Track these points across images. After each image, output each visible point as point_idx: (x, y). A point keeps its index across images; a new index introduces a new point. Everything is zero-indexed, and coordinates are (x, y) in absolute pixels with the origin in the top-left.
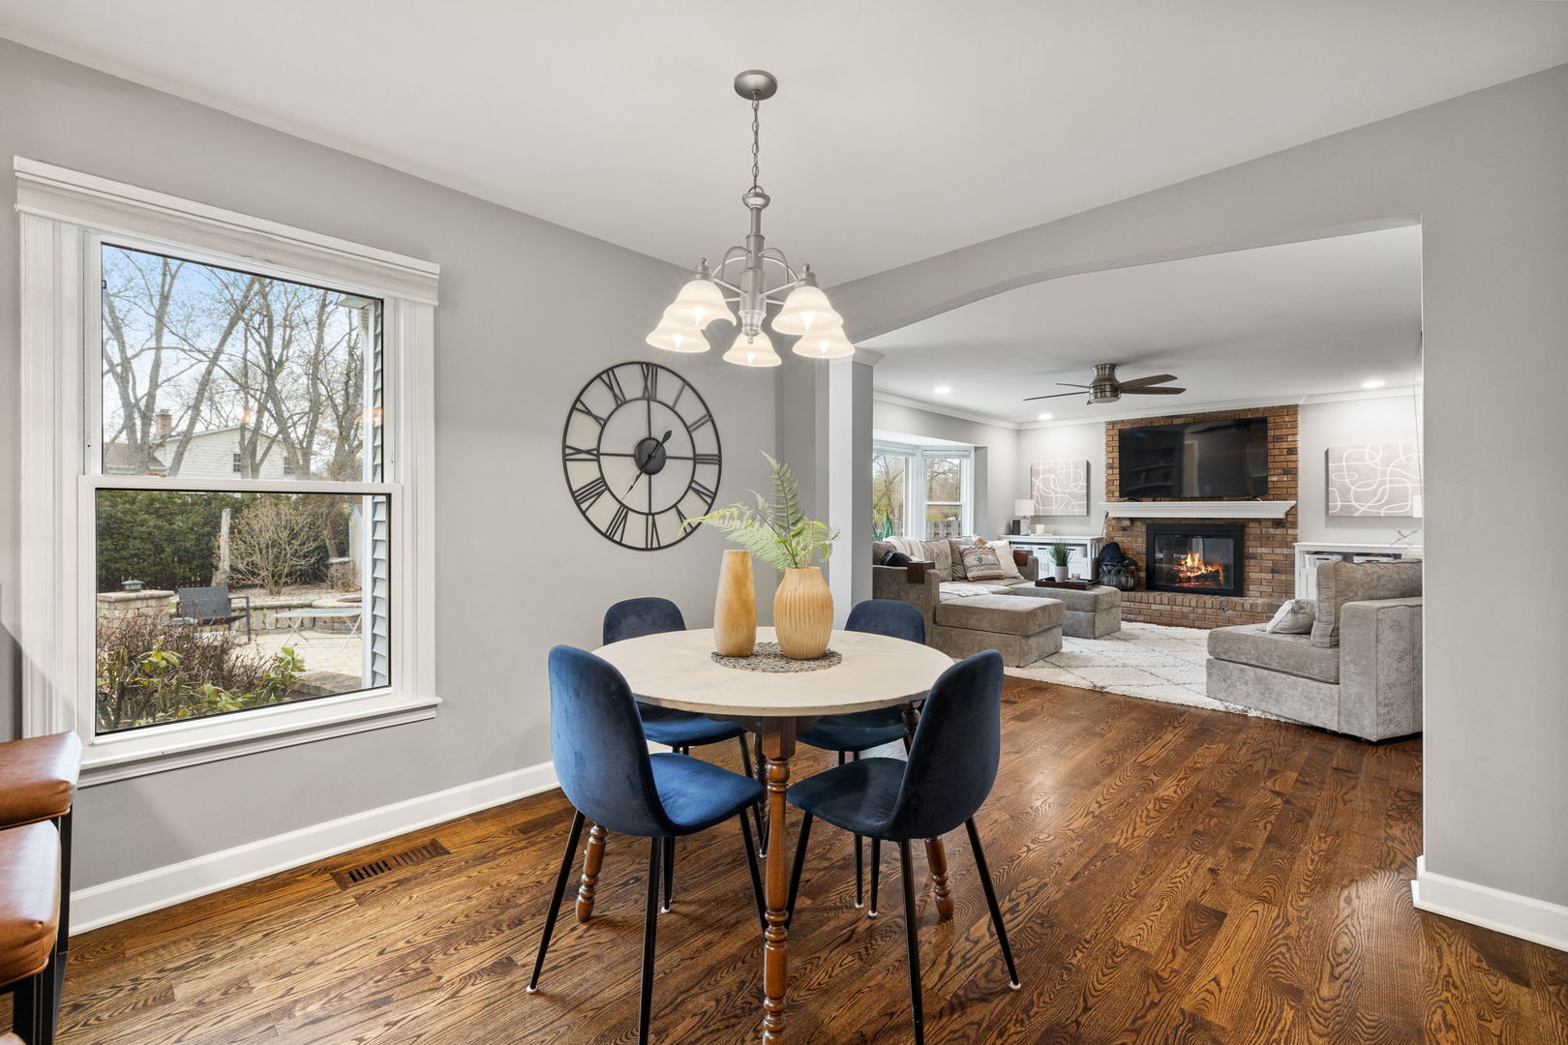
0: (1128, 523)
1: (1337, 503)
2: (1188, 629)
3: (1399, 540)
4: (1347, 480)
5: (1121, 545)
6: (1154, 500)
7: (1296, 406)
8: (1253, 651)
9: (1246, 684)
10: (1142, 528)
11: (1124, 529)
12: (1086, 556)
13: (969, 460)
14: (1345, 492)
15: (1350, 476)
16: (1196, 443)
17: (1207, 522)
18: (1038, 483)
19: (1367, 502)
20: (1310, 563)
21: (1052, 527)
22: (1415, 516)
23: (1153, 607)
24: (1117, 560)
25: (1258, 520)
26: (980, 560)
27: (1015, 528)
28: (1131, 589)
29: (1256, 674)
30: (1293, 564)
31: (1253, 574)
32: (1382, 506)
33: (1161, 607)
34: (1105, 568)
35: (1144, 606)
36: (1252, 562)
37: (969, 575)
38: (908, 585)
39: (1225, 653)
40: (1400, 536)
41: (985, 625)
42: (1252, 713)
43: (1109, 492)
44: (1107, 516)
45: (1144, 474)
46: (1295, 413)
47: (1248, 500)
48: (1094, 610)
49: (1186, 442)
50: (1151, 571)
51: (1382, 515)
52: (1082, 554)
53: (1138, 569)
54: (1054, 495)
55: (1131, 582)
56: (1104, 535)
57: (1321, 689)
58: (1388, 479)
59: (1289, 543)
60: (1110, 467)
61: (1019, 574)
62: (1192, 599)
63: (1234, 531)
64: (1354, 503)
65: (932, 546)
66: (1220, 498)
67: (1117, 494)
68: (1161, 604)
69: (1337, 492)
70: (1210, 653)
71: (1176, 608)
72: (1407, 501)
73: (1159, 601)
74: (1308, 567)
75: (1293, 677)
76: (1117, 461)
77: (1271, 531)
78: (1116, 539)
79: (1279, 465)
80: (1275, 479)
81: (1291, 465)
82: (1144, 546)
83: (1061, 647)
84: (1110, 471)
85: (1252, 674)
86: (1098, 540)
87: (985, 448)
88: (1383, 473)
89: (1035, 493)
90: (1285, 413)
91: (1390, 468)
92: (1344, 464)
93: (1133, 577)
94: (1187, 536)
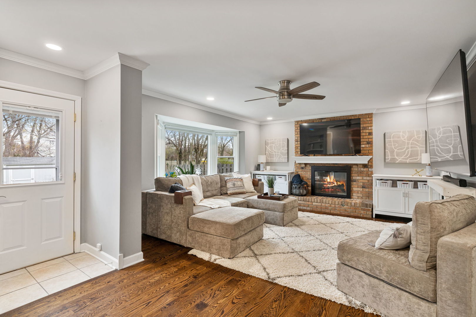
0: (304, 166)
1: (389, 157)
2: (328, 216)
3: (416, 173)
4: (393, 147)
5: (301, 175)
6: (314, 156)
7: (372, 114)
8: (368, 264)
9: (363, 287)
10: (309, 168)
11: (302, 168)
12: (286, 180)
13: (236, 137)
14: (392, 152)
15: (394, 145)
16: (331, 133)
17: (336, 165)
18: (268, 148)
19: (402, 157)
20: (379, 184)
21: (273, 167)
22: (422, 163)
23: (314, 204)
24: (299, 182)
25: (357, 165)
26: (234, 184)
27: (258, 168)
28: (305, 195)
29: (370, 281)
30: (372, 184)
31: (355, 188)
32: (407, 159)
33: (317, 204)
34: (294, 186)
35: (310, 203)
36: (354, 183)
37: (229, 192)
38: (175, 205)
39: (349, 261)
40: (416, 172)
41: (212, 231)
42: (367, 310)
43: (296, 152)
44: (295, 162)
45: (312, 145)
46: (372, 117)
47: (352, 156)
48: (283, 211)
49: (328, 133)
50: (313, 186)
51: (408, 162)
52: (285, 180)
53: (308, 186)
54: (274, 153)
55: (305, 192)
56: (294, 171)
57: (421, 306)
58: (410, 146)
59: (370, 175)
60: (296, 141)
61: (254, 191)
62: (329, 199)
63: (347, 169)
64: (396, 157)
65: (208, 179)
66: (341, 155)
67: (299, 153)
68: (317, 202)
69: (389, 152)
70: (339, 259)
71: (323, 204)
72: (418, 156)
73: (316, 201)
74: (378, 186)
75: (397, 290)
76: (299, 138)
77: (362, 169)
78: (299, 173)
79: (365, 140)
80: (363, 146)
81: (370, 140)
82: (311, 176)
83: (263, 237)
84: (297, 143)
85: (367, 281)
86: (292, 173)
87: (244, 132)
88: (408, 144)
89: (267, 152)
90: (368, 117)
91: (411, 141)
92: (392, 139)
93: (306, 190)
94: (328, 171)
